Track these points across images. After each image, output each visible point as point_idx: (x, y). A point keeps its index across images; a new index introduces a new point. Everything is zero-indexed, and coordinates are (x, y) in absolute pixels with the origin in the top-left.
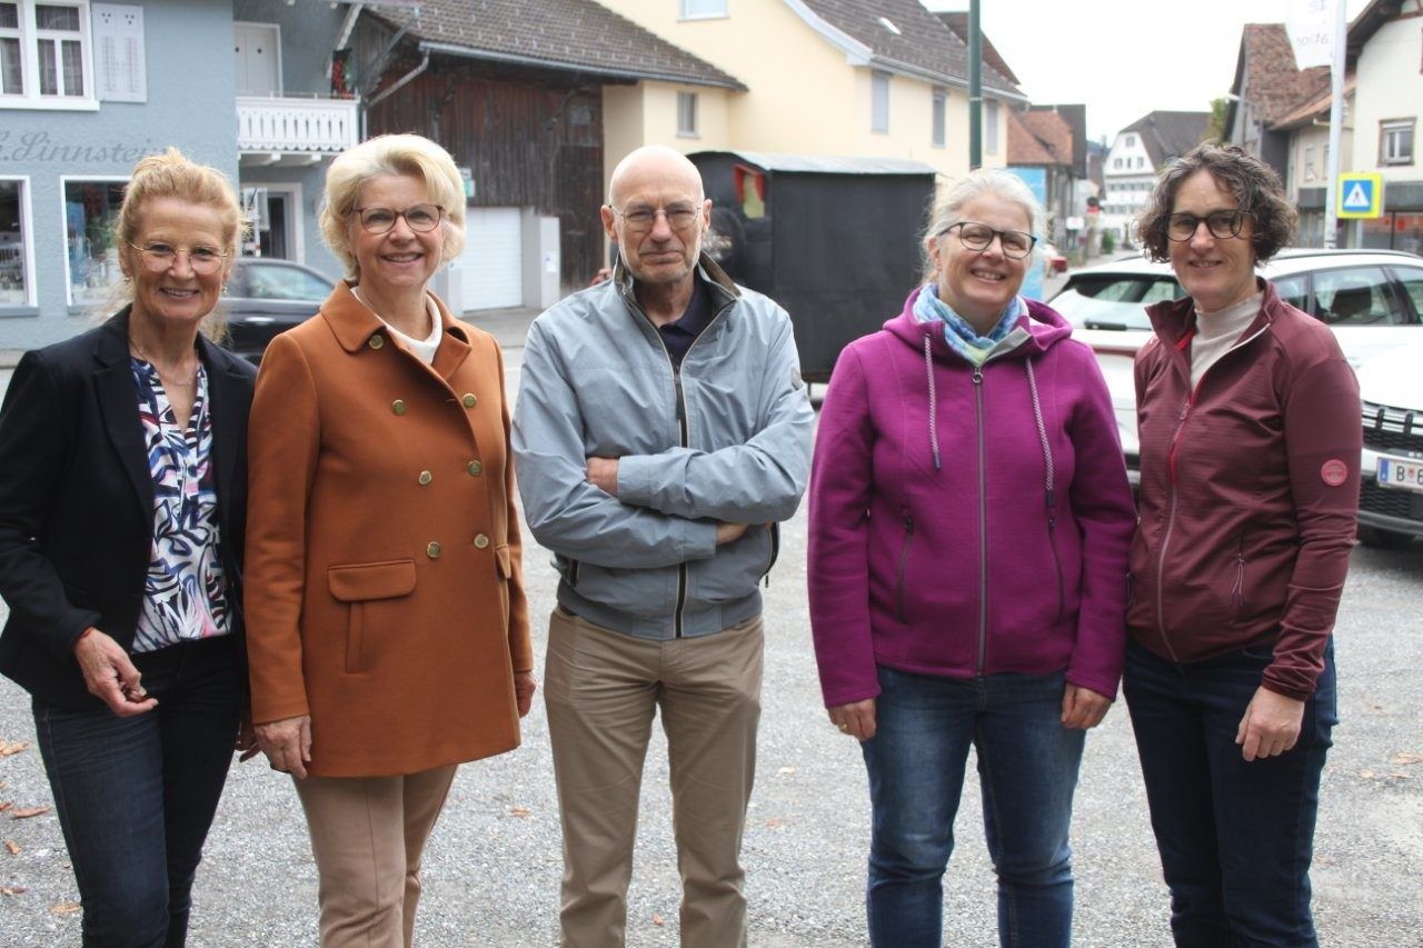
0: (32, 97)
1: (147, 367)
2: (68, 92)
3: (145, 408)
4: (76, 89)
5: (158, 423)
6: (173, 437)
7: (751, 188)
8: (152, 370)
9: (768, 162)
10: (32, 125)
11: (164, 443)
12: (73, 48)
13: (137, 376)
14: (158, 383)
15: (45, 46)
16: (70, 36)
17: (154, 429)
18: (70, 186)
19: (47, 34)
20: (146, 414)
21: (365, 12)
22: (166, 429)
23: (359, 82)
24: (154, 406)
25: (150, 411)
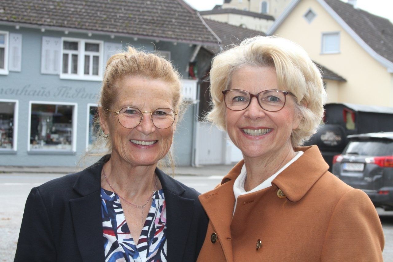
0: (81, 75)
1: (113, 195)
2: (94, 74)
3: (107, 224)
4: (96, 73)
5: (116, 234)
6: (127, 244)
7: (350, 117)
8: (116, 198)
9: (357, 107)
10: (79, 85)
11: (120, 249)
12: (96, 59)
13: (104, 201)
14: (119, 206)
15: (87, 58)
16: (96, 54)
17: (112, 239)
18: (91, 108)
19: (88, 53)
20: (107, 228)
21: (202, 48)
22: (121, 238)
23: (199, 73)
24: (114, 223)
25: (111, 226)
